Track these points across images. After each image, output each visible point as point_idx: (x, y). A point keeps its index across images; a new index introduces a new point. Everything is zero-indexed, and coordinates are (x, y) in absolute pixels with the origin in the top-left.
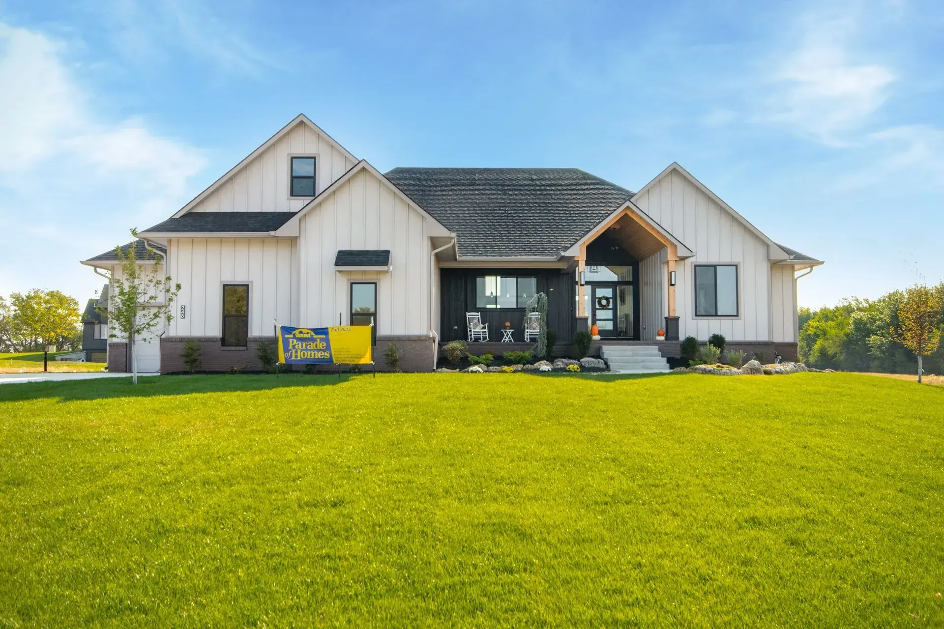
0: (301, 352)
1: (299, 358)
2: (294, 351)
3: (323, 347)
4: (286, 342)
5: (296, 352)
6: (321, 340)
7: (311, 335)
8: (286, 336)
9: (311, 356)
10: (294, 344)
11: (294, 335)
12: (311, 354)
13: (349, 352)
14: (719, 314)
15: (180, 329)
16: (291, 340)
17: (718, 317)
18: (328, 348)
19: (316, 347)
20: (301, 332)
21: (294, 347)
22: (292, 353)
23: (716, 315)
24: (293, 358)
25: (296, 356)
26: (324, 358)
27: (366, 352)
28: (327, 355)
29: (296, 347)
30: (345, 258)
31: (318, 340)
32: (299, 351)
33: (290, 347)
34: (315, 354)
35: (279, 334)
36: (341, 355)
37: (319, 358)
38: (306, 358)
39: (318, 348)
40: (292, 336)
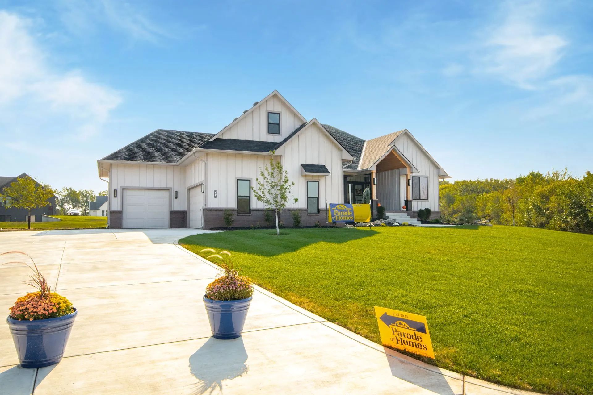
0: (340, 217)
1: (339, 220)
2: (337, 216)
3: (351, 214)
4: (333, 211)
5: (338, 217)
6: (350, 211)
7: (345, 208)
8: (333, 209)
9: (345, 219)
10: (337, 213)
11: (337, 208)
12: (345, 218)
13: (362, 217)
14: (421, 199)
15: (214, 204)
16: (335, 211)
17: (421, 200)
18: (353, 214)
19: (347, 214)
20: (340, 207)
21: (337, 214)
22: (336, 217)
23: (420, 199)
24: (336, 220)
25: (338, 219)
26: (351, 220)
27: (369, 216)
28: (352, 218)
29: (338, 214)
30: (307, 168)
31: (348, 211)
32: (339, 216)
33: (335, 214)
34: (347, 217)
35: (328, 207)
36: (358, 218)
37: (348, 220)
38: (343, 220)
39: (348, 215)
40: (335, 209)
